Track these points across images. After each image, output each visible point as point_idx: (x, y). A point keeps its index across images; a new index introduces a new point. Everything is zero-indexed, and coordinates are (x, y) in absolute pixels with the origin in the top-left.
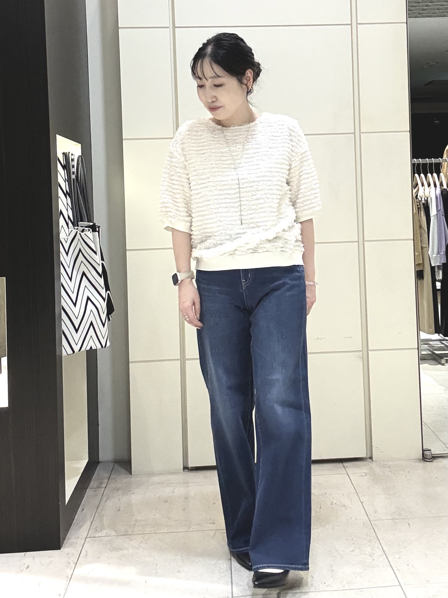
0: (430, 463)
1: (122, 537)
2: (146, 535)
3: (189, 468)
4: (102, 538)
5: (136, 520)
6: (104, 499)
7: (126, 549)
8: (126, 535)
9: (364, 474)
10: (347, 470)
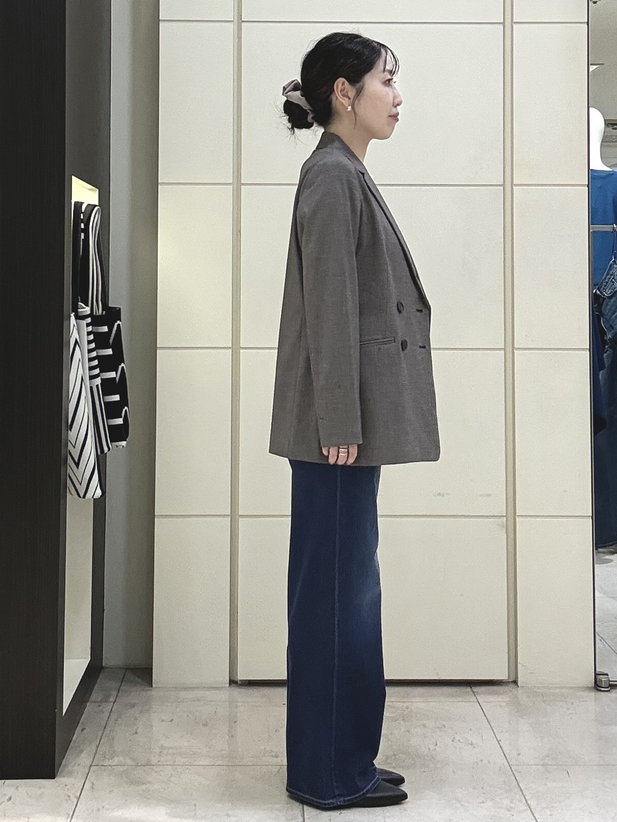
0: (606, 693)
1: (143, 768)
2: (178, 767)
3: (239, 682)
4: (113, 767)
5: (162, 747)
6: (113, 717)
7: (150, 782)
8: (151, 765)
9: (504, 704)
10: (478, 697)
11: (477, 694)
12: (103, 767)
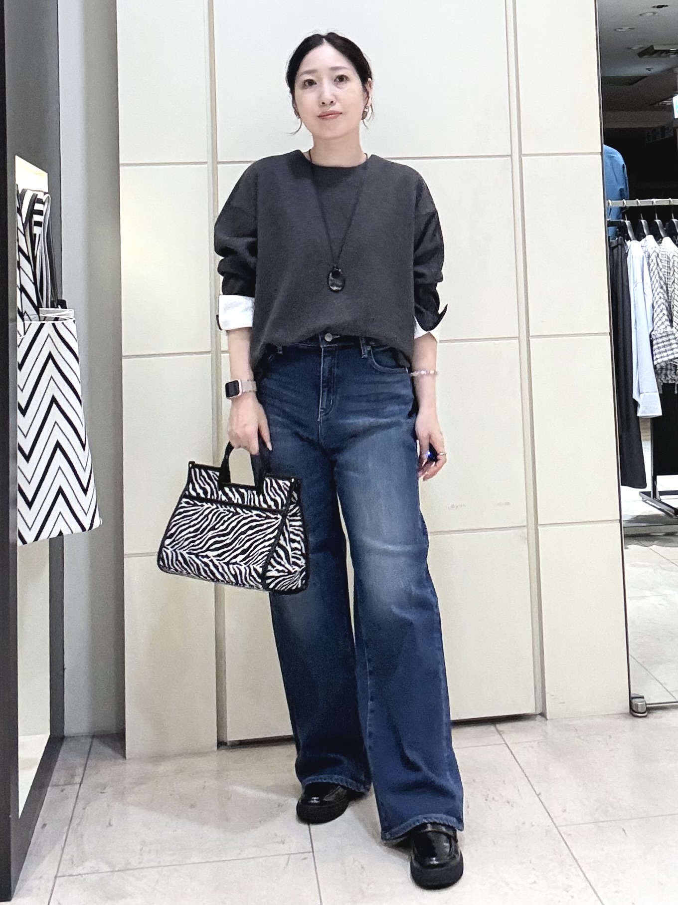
0: (645, 719)
2: (164, 868)
3: (229, 744)
4: (83, 876)
5: (143, 843)
8: (128, 870)
9: (535, 744)
10: (504, 737)
11: (503, 733)
12: (71, 877)
